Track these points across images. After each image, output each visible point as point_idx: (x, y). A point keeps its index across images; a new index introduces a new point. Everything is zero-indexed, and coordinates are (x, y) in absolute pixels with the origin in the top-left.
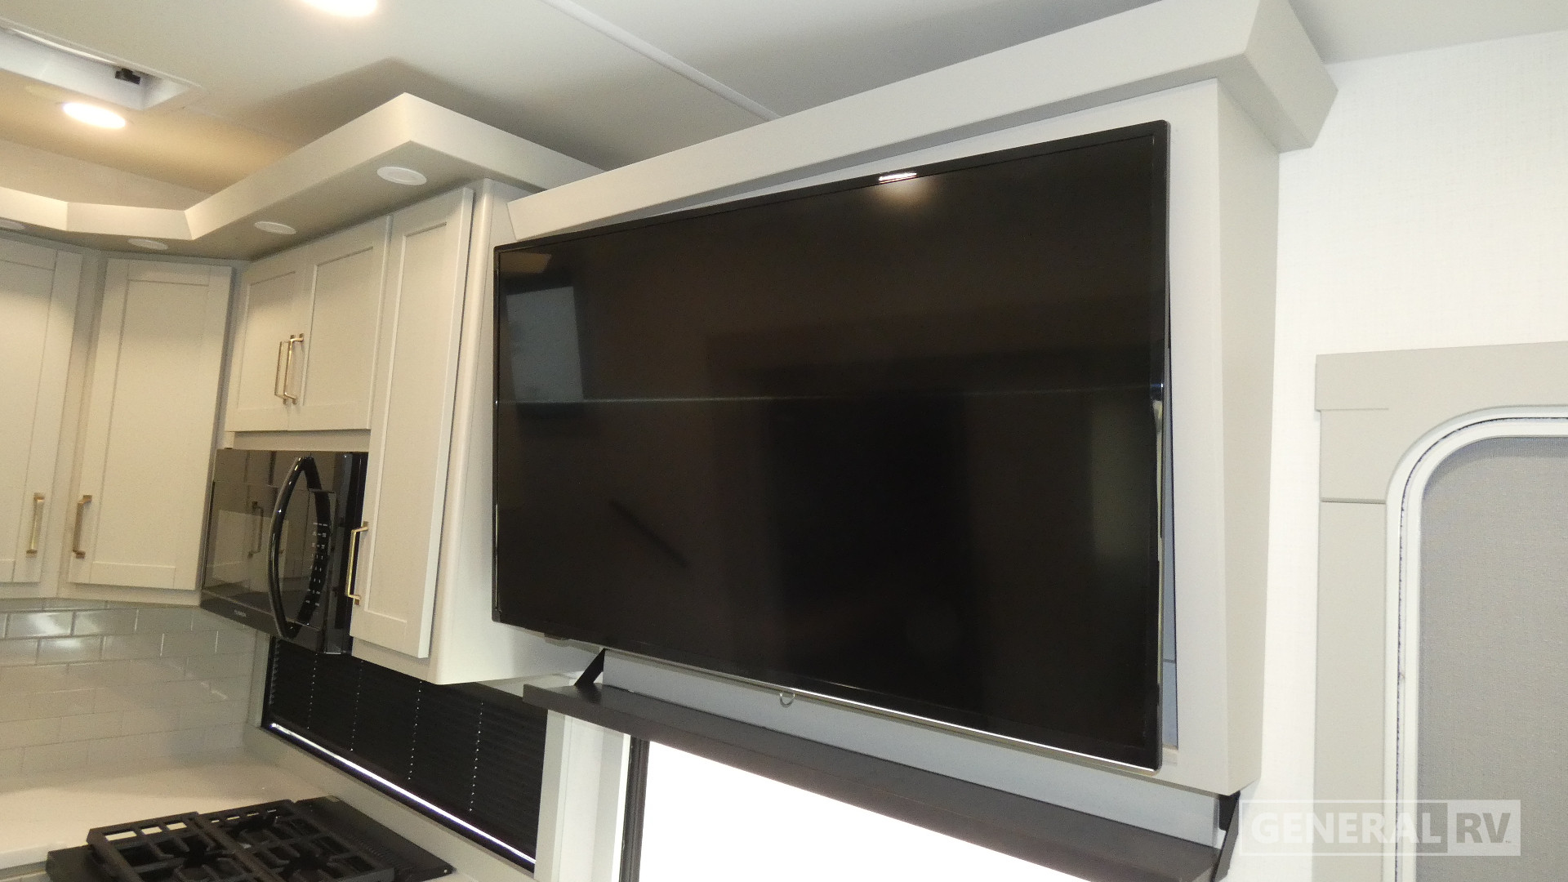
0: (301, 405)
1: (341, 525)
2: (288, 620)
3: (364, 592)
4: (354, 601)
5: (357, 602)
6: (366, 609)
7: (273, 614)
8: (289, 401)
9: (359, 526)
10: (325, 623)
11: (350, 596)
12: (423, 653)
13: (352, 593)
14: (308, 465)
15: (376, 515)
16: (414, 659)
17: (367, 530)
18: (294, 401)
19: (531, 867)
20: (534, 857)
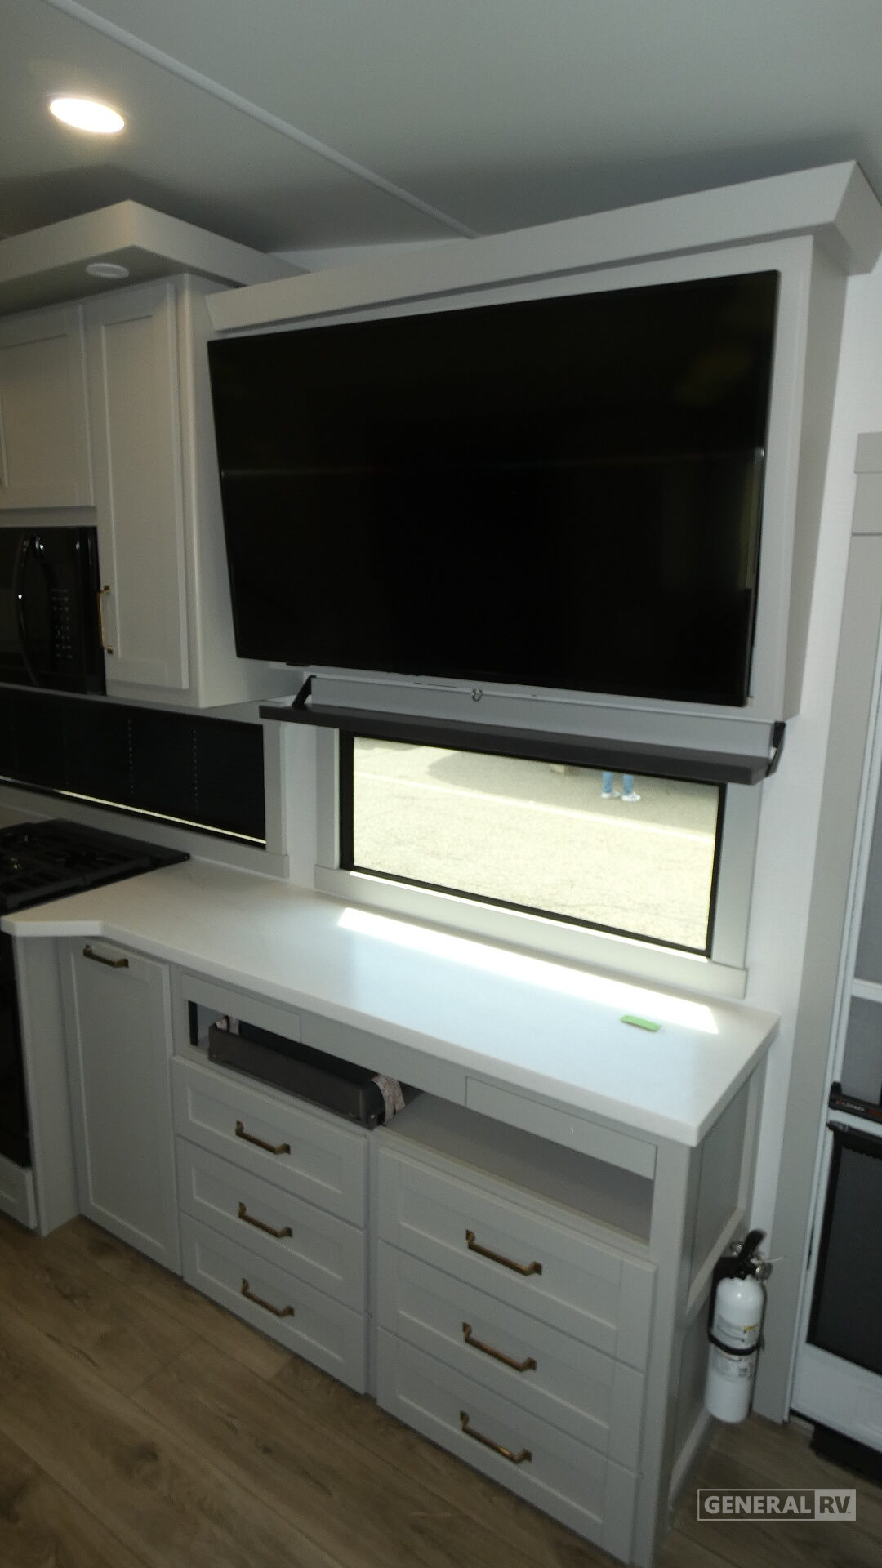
3: (115, 643)
4: (106, 650)
5: (112, 651)
6: (120, 655)
12: (185, 685)
16: (180, 691)
17: (109, 594)
19: (263, 846)
20: (264, 839)
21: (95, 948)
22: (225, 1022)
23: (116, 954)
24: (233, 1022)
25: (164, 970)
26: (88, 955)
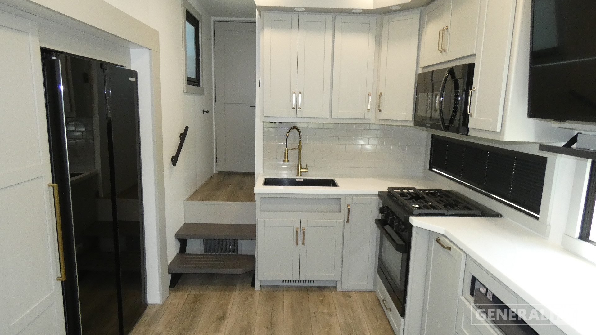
0: (447, 52)
1: (464, 91)
2: (446, 125)
3: (474, 111)
4: (470, 115)
5: (471, 116)
6: (475, 118)
7: (441, 123)
8: (443, 51)
9: (471, 89)
10: (459, 124)
11: (469, 113)
12: (498, 130)
13: (469, 112)
14: (451, 71)
15: (478, 84)
16: (496, 132)
17: (475, 90)
18: (445, 51)
19: (537, 218)
20: (538, 214)
21: (442, 239)
22: (485, 290)
23: (447, 243)
24: (489, 292)
25: (463, 256)
26: (438, 241)
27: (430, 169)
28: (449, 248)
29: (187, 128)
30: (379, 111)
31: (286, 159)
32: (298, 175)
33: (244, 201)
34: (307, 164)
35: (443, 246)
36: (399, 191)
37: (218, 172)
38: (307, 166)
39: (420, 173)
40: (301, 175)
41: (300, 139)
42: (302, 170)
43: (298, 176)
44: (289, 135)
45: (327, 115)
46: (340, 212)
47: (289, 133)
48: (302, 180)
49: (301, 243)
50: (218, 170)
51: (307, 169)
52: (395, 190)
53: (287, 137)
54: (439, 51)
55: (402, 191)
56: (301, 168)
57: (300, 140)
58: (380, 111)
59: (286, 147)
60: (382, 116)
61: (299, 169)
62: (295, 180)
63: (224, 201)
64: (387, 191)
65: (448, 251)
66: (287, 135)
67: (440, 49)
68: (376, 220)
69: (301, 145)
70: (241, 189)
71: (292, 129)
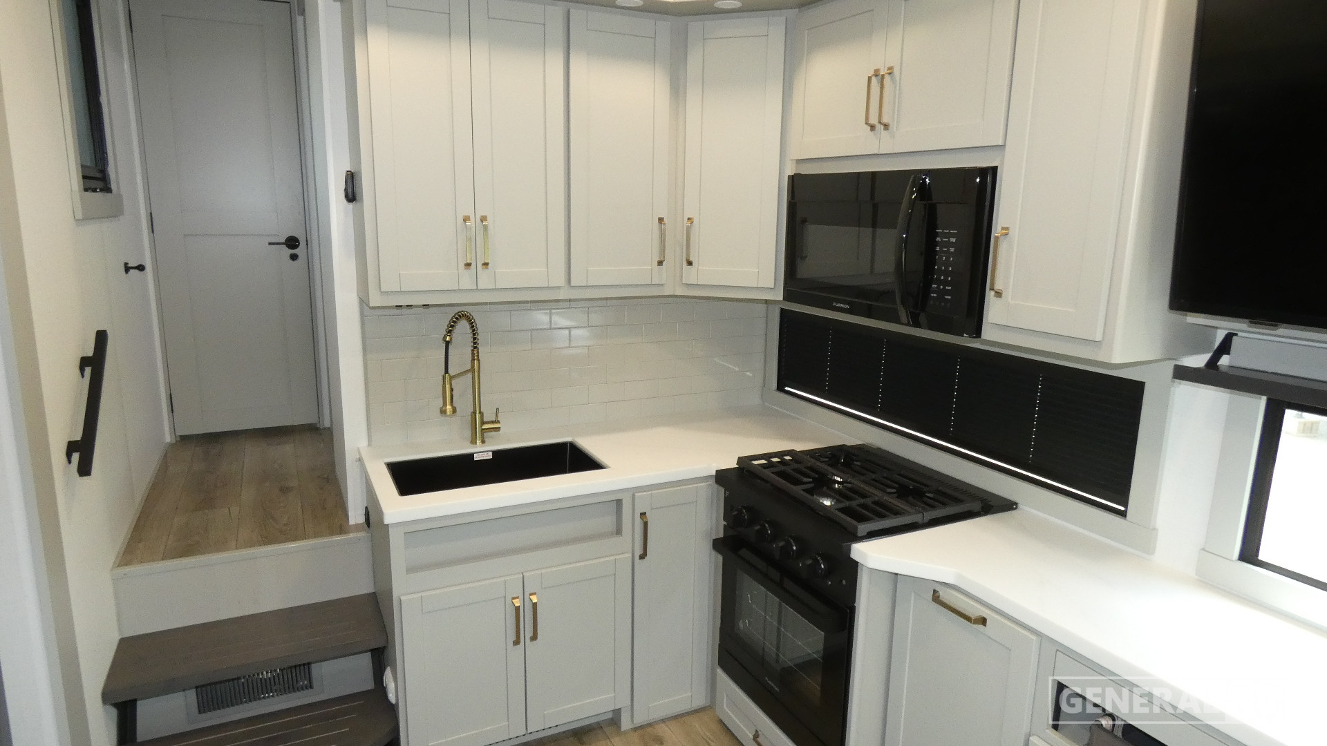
0: (900, 129)
5: (998, 295)
6: (1009, 300)
8: (881, 127)
17: (1007, 235)
18: (886, 127)
19: (1121, 513)
20: (1124, 505)
25: (1031, 641)
26: (936, 598)
27: (780, 388)
28: (983, 621)
29: (101, 337)
30: (685, 263)
31: (449, 407)
32: (473, 442)
33: (317, 535)
34: (497, 409)
35: (968, 618)
36: (763, 462)
37: (179, 439)
38: (497, 415)
39: (754, 399)
40: (483, 442)
41: (475, 343)
42: (484, 427)
43: (476, 443)
44: (451, 339)
45: (560, 280)
46: (619, 532)
47: (450, 332)
48: (491, 453)
49: (529, 634)
50: (179, 433)
51: (499, 422)
52: (756, 462)
53: (447, 343)
54: (867, 126)
55: (769, 461)
56: (483, 423)
57: (475, 348)
58: (690, 263)
59: (446, 372)
60: (691, 276)
61: (479, 426)
62: (472, 455)
63: (251, 544)
64: (734, 465)
65: (980, 627)
66: (448, 339)
67: (874, 120)
68: (715, 541)
69: (478, 360)
70: (285, 490)
71: (457, 318)
